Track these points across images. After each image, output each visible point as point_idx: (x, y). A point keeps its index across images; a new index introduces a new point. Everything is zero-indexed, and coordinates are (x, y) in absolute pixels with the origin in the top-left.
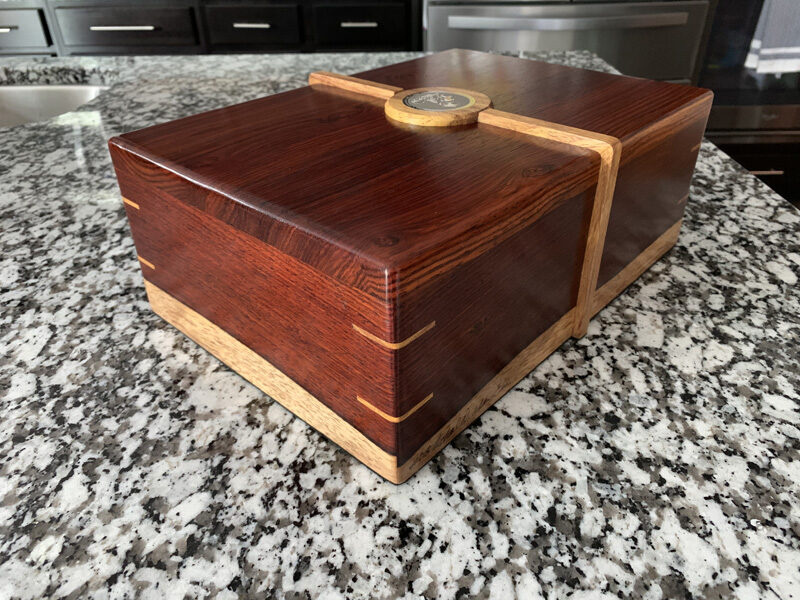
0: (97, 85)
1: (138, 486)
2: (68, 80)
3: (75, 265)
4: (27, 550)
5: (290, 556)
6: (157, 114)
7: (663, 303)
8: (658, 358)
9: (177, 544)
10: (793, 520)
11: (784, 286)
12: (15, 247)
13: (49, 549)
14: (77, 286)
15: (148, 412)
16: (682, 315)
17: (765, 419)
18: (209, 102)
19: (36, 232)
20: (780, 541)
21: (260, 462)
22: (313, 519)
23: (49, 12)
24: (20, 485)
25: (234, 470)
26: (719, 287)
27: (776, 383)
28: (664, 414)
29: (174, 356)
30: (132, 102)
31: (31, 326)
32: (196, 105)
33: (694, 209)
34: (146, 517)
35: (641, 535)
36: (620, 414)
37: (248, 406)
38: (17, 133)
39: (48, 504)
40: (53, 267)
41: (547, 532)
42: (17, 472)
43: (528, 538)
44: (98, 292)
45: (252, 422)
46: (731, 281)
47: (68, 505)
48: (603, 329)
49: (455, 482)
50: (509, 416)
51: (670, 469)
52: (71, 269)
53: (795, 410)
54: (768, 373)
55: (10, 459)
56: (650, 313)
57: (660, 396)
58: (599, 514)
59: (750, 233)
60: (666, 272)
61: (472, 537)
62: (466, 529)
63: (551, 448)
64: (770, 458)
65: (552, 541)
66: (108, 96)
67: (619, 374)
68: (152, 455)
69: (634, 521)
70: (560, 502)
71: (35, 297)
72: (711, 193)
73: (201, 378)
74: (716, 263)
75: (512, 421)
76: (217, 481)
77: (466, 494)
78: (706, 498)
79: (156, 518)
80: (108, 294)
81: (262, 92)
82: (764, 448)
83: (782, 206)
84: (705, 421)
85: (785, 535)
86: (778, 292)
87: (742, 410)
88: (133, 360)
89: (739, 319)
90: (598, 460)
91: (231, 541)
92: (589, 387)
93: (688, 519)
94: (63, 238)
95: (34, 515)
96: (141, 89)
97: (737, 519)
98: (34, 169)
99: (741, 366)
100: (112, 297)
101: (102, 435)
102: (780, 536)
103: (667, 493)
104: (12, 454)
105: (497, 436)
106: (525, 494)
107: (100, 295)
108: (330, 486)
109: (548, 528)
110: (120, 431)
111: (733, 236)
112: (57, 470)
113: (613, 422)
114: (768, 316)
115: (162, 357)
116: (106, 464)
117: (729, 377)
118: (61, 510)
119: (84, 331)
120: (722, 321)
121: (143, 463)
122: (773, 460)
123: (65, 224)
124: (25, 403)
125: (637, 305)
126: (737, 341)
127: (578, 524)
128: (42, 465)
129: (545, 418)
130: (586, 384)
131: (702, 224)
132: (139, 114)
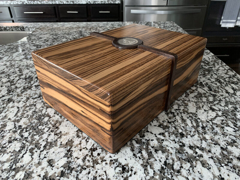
0: (27, 31)
1: (46, 156)
2: (19, 30)
3: (24, 88)
4: (14, 176)
5: (91, 176)
6: (46, 41)
7: (196, 99)
8: (194, 116)
9: (58, 174)
10: (233, 164)
11: (230, 94)
12: (6, 83)
13: (21, 175)
14: (25, 95)
15: (48, 133)
16: (201, 103)
17: (225, 134)
18: (61, 37)
19: (11, 78)
20: (230, 170)
21: (81, 149)
22: (97, 165)
23: (12, 8)
24: (11, 156)
25: (74, 151)
26: (212, 94)
27: (228, 123)
28: (197, 133)
29: (54, 116)
30: (38, 37)
31: (12, 107)
32: (57, 38)
33: (204, 70)
34: (49, 165)
35: (191, 169)
36: (184, 133)
37: (77, 131)
38: (4, 47)
39: (20, 162)
40: (17, 89)
41: (164, 168)
42: (10, 152)
43: (159, 170)
44: (31, 97)
45: (78, 136)
46: (215, 93)
47: (26, 162)
48: (179, 107)
49: (138, 154)
50: (153, 134)
51: (199, 149)
52: (23, 89)
53: (234, 131)
54: (226, 120)
55: (8, 148)
56: (192, 102)
57: (195, 127)
58: (179, 163)
59: (220, 78)
60: (196, 90)
61: (143, 170)
62: (141, 168)
63: (165, 143)
64: (227, 146)
65: (166, 171)
66: (31, 35)
67: (184, 121)
68: (50, 146)
69: (189, 165)
70: (168, 159)
71: (13, 98)
72: (209, 66)
73: (63, 123)
74: (211, 87)
75: (154, 135)
76: (69, 154)
77: (141, 157)
78: (209, 158)
79: (51, 166)
80: (34, 97)
81: (77, 34)
82: (225, 143)
83: (229, 70)
84: (208, 135)
85: (231, 168)
86: (228, 96)
87: (219, 131)
88: (43, 118)
89: (217, 104)
90: (178, 147)
91: (74, 172)
92: (175, 125)
93: (204, 164)
94: (20, 80)
95: (16, 165)
96: (41, 33)
97: (218, 164)
98: (10, 58)
99: (218, 118)
100: (35, 98)
101: (34, 140)
102: (230, 169)
103: (198, 156)
104: (8, 146)
105: (149, 140)
106: (158, 157)
107: (32, 97)
108: (101, 155)
109: (165, 167)
110: (39, 139)
111: (215, 79)
112: (22, 151)
113: (182, 135)
114: (226, 103)
115: (51, 117)
116: (36, 149)
117: (215, 121)
118: (24, 163)
119: (28, 108)
120: (213, 105)
121: (47, 149)
122: (228, 147)
123: (20, 76)
124: (11, 131)
125: (188, 100)
126: (217, 110)
127: (173, 166)
128: (17, 150)
129: (163, 134)
130: (174, 124)
131: (206, 75)
132: (41, 41)
